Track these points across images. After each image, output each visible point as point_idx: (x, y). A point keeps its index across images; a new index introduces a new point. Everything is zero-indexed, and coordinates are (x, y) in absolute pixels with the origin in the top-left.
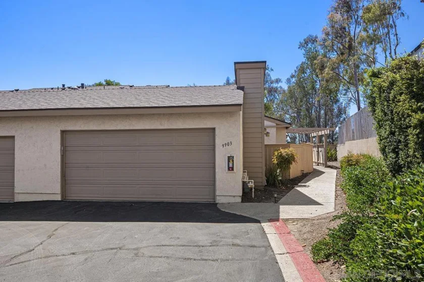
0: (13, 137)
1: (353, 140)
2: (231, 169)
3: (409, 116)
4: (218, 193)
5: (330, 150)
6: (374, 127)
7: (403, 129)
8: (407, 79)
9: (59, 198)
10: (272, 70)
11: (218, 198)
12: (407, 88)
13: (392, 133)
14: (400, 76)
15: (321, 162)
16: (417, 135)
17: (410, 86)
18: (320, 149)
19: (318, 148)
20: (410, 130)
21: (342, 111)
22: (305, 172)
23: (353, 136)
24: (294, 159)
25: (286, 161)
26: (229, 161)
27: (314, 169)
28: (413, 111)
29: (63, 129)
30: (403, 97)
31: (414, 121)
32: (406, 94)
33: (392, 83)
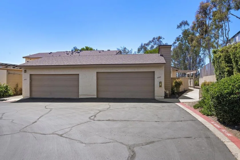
0: (79, 74)
1: (207, 76)
2: (161, 86)
3: (225, 68)
4: (155, 95)
5: (196, 81)
6: (214, 71)
7: (223, 72)
8: (225, 56)
9: (96, 97)
10: (164, 39)
11: (155, 97)
12: (224, 59)
13: (220, 74)
14: (222, 55)
15: (192, 86)
16: (227, 74)
17: (225, 58)
18: (191, 80)
19: (190, 80)
20: (225, 73)
21: (201, 60)
22: (185, 90)
23: (207, 73)
24: (182, 83)
25: (178, 84)
26: (160, 84)
27: (189, 89)
28: (226, 67)
29: (97, 71)
30: (223, 62)
31: (226, 70)
32: (224, 61)
33: (220, 56)
